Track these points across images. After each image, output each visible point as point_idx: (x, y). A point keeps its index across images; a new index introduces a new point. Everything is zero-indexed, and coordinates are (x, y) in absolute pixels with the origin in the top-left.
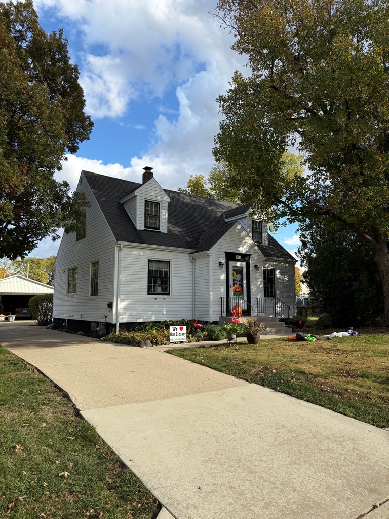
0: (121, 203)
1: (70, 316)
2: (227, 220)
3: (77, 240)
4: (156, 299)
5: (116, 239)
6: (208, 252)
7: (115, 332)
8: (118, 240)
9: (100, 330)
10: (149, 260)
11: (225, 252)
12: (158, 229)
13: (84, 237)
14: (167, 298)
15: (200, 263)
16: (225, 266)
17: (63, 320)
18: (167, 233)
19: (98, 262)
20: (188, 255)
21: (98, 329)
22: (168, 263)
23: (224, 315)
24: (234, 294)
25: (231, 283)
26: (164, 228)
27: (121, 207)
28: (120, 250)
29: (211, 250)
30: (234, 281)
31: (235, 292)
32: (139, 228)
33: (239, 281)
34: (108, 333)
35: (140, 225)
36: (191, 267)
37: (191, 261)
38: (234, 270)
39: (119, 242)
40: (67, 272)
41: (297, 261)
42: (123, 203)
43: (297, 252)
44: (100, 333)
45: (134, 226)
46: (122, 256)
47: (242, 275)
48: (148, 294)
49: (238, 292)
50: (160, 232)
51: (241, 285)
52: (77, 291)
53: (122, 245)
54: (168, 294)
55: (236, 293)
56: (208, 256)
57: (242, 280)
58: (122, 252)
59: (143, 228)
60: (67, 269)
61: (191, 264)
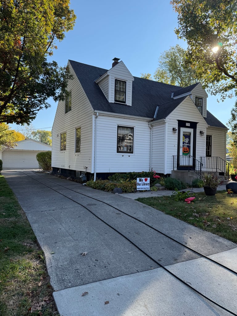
0: (96, 83)
1: (62, 166)
2: (175, 98)
3: (66, 112)
4: (123, 156)
5: (93, 108)
6: (165, 120)
7: (93, 180)
8: (95, 109)
9: (82, 177)
10: (118, 126)
11: (178, 120)
12: (125, 102)
13: (71, 110)
14: (131, 155)
15: (156, 129)
16: (177, 131)
17: (58, 169)
18: (131, 106)
19: (80, 128)
20: (147, 123)
21: (81, 176)
22: (132, 129)
23: (176, 169)
24: (183, 154)
25: (181, 144)
26: (129, 102)
27: (97, 86)
28: (96, 117)
29: (167, 118)
30: (183, 144)
31: (184, 151)
32: (110, 101)
33: (187, 143)
34: (88, 180)
35: (111, 99)
36: (150, 132)
37: (150, 128)
38: (184, 135)
39: (96, 111)
40: (59, 136)
41: (229, 129)
42: (98, 83)
43: (228, 123)
44: (83, 180)
45: (107, 100)
46: (98, 122)
47: (190, 139)
48: (117, 152)
49: (186, 152)
50: (126, 105)
51: (189, 147)
52: (66, 149)
53: (98, 114)
54: (132, 153)
55: (185, 153)
56: (164, 123)
57: (189, 142)
58: (98, 119)
59: (113, 102)
60: (60, 134)
61: (150, 130)
